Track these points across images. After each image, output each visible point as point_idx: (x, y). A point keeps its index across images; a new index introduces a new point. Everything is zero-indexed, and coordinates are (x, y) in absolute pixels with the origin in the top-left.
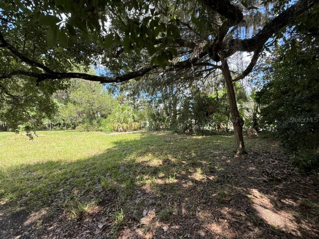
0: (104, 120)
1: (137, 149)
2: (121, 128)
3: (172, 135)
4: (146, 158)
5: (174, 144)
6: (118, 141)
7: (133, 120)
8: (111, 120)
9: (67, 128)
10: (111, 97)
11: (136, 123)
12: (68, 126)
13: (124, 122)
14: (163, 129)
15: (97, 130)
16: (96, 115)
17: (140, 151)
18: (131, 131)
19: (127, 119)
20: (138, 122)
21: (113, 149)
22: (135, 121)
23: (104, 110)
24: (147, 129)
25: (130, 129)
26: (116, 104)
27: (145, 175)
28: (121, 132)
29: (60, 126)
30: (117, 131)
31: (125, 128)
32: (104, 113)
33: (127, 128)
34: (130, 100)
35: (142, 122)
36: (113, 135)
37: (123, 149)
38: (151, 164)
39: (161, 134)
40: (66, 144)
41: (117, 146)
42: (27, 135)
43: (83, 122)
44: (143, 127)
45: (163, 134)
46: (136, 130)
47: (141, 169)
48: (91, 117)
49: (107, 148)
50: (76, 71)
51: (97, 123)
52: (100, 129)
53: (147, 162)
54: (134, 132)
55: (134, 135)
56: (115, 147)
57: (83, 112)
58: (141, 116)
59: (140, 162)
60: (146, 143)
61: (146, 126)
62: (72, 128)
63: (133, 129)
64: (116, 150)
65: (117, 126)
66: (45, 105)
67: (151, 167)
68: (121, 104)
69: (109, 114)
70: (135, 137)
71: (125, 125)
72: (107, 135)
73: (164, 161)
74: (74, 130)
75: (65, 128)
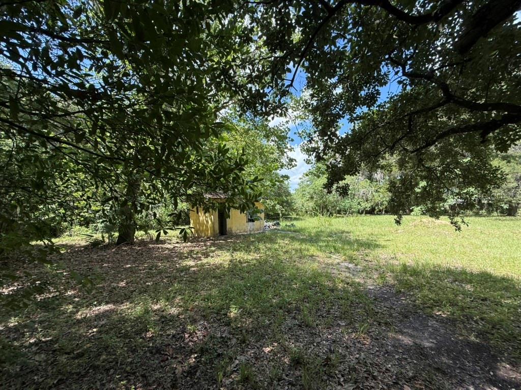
42: (452, 223)
74: (513, 218)
75: (484, 211)
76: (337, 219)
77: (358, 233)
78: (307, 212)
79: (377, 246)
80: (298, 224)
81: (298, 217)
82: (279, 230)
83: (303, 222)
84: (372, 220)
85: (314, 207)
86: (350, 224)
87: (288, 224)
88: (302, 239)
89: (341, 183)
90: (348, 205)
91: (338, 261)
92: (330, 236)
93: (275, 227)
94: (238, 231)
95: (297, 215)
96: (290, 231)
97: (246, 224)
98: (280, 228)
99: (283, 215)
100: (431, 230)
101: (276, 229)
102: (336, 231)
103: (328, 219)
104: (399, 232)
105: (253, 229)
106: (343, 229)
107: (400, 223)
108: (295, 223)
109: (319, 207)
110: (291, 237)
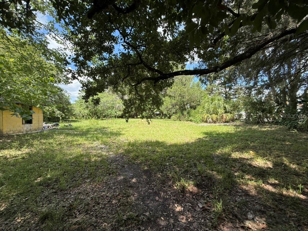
0: (193, 111)
1: (231, 143)
2: (210, 120)
3: (286, 132)
4: (245, 155)
5: (292, 144)
6: (208, 132)
7: (224, 111)
8: (200, 111)
9: (165, 117)
10: (200, 88)
11: (229, 114)
12: (165, 116)
13: (214, 113)
14: (269, 123)
15: (187, 120)
16: (186, 107)
17: (235, 145)
18: (221, 123)
19: (217, 110)
20: (231, 113)
21: (204, 139)
22: (226, 112)
23: (193, 102)
24: (243, 121)
25: (220, 121)
26: (205, 95)
27: (247, 174)
28: (210, 123)
29: (160, 116)
30: (206, 122)
31: (215, 119)
32: (193, 104)
33: (217, 119)
34: (220, 90)
35: (236, 113)
36: (202, 126)
37: (214, 140)
38: (254, 163)
39: (266, 129)
40: (166, 130)
41: (207, 137)
42: (147, 121)
43: (176, 113)
44: (236, 119)
45: (270, 129)
46: (227, 122)
47: (241, 165)
48: (182, 109)
49: (198, 137)
50: (175, 70)
51: (187, 113)
52: (190, 119)
53: (247, 159)
54: (225, 124)
55: (226, 127)
56: (206, 138)
57: (176, 104)
58: (234, 106)
59: (238, 157)
60: (242, 137)
61: (241, 118)
62: (168, 117)
63: (224, 120)
64: (207, 141)
65: (205, 117)
66: (156, 100)
67: (255, 167)
68: (210, 94)
69: (198, 105)
70: (227, 129)
71: (214, 116)
72: (197, 125)
73: (276, 165)
74: (170, 119)
75: (163, 117)
76: (103, 121)
77: (112, 128)
78: (83, 116)
79: (121, 134)
80: (74, 125)
81: (76, 120)
82: (58, 129)
83: (79, 123)
84: (121, 121)
85: (88, 113)
86: (110, 123)
87: (67, 124)
88: (76, 134)
89: (95, 97)
90: (110, 113)
91: (96, 145)
92: (96, 131)
93: (54, 127)
94: (11, 132)
95: (76, 118)
96: (67, 129)
97: (22, 126)
98: (59, 127)
99: (63, 118)
100: (144, 125)
101: (54, 128)
102: (100, 128)
103: (96, 120)
104: (132, 126)
105: (31, 130)
106: (104, 127)
107: (128, 122)
108: (72, 124)
109: (92, 113)
110: (67, 133)
